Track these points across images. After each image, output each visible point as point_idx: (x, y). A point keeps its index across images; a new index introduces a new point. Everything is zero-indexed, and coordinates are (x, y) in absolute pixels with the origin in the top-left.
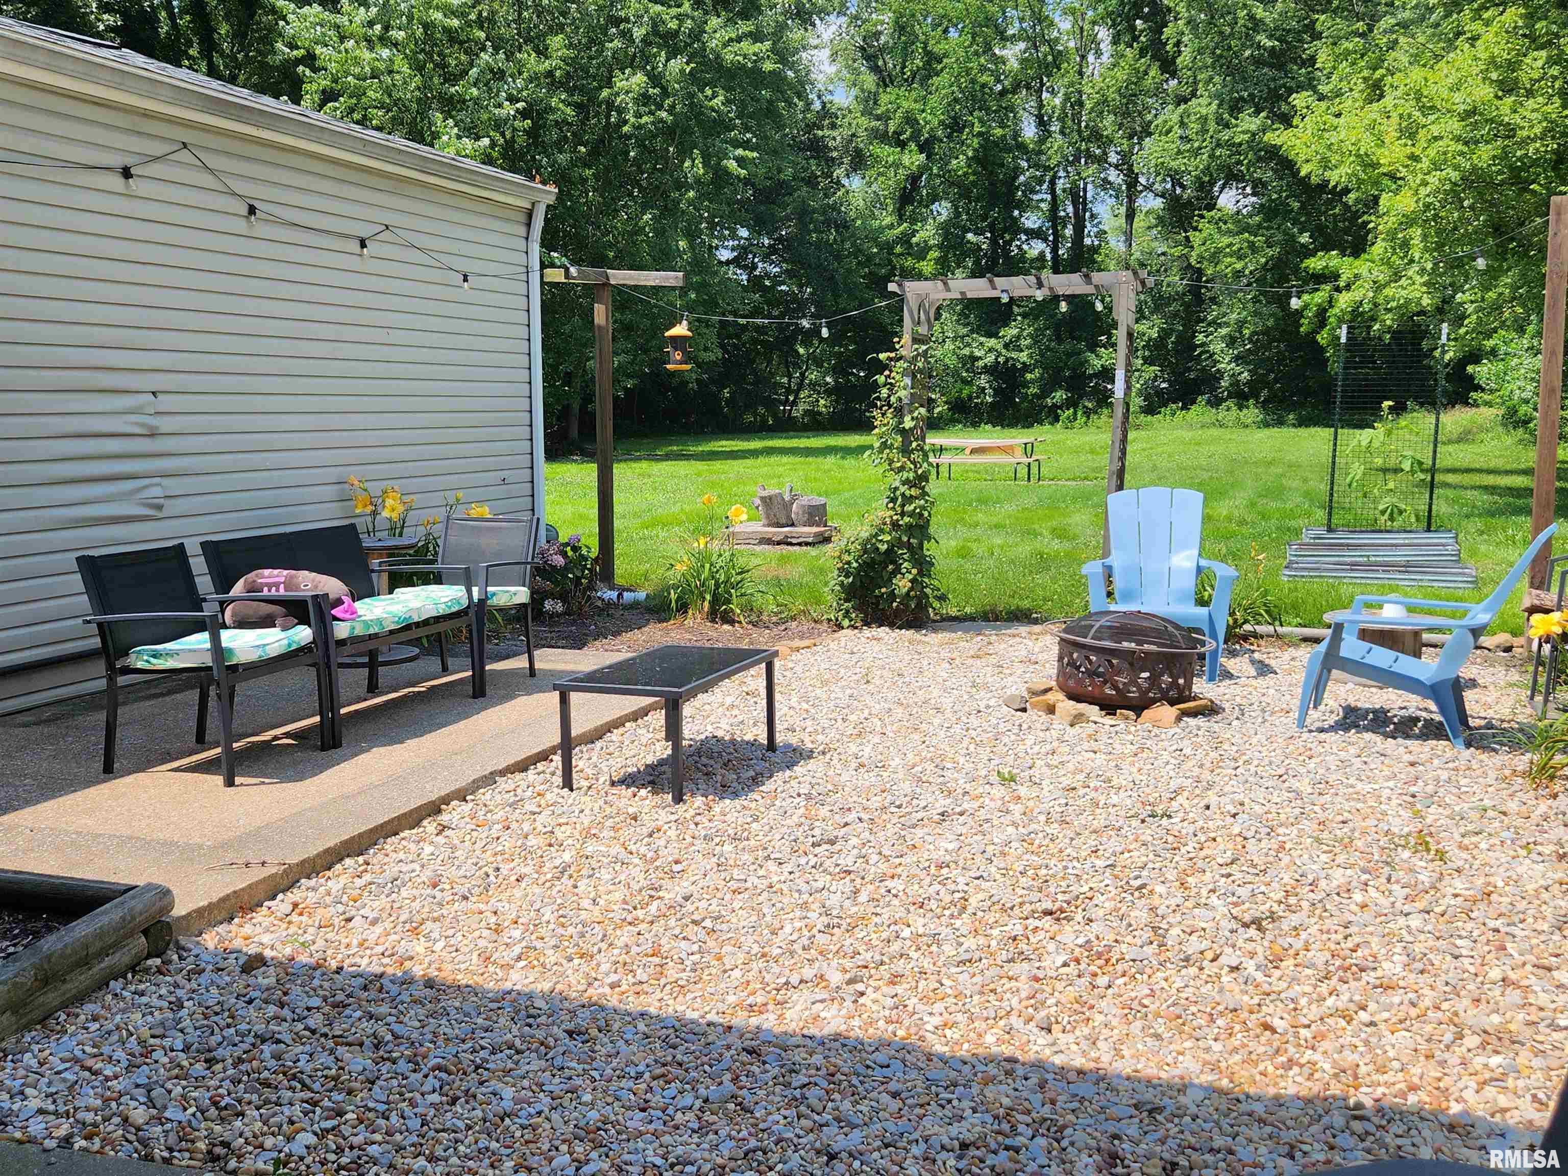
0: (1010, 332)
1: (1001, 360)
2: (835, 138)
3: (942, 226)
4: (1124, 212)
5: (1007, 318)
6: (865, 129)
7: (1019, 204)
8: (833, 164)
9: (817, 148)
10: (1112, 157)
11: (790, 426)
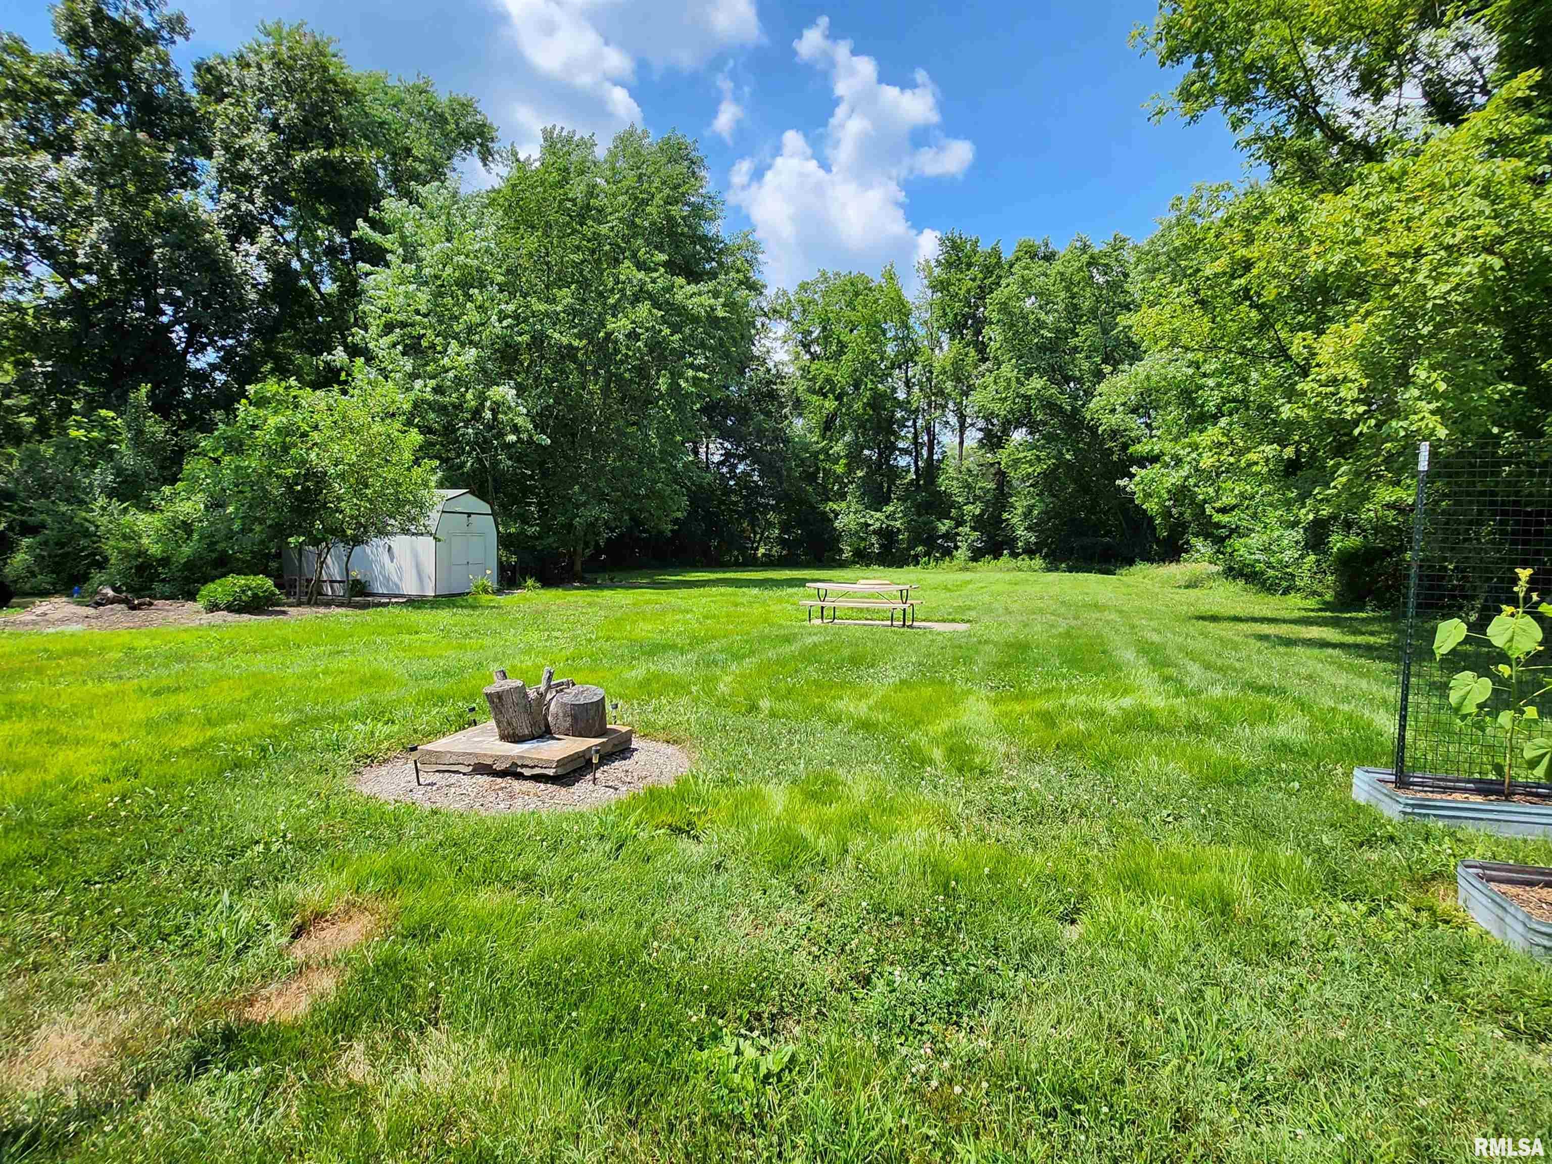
0: (889, 509)
1: (884, 526)
2: (784, 390)
3: (848, 445)
4: (958, 440)
5: (887, 501)
6: (802, 386)
7: (894, 433)
8: (782, 406)
9: (772, 396)
10: (951, 405)
11: (752, 563)
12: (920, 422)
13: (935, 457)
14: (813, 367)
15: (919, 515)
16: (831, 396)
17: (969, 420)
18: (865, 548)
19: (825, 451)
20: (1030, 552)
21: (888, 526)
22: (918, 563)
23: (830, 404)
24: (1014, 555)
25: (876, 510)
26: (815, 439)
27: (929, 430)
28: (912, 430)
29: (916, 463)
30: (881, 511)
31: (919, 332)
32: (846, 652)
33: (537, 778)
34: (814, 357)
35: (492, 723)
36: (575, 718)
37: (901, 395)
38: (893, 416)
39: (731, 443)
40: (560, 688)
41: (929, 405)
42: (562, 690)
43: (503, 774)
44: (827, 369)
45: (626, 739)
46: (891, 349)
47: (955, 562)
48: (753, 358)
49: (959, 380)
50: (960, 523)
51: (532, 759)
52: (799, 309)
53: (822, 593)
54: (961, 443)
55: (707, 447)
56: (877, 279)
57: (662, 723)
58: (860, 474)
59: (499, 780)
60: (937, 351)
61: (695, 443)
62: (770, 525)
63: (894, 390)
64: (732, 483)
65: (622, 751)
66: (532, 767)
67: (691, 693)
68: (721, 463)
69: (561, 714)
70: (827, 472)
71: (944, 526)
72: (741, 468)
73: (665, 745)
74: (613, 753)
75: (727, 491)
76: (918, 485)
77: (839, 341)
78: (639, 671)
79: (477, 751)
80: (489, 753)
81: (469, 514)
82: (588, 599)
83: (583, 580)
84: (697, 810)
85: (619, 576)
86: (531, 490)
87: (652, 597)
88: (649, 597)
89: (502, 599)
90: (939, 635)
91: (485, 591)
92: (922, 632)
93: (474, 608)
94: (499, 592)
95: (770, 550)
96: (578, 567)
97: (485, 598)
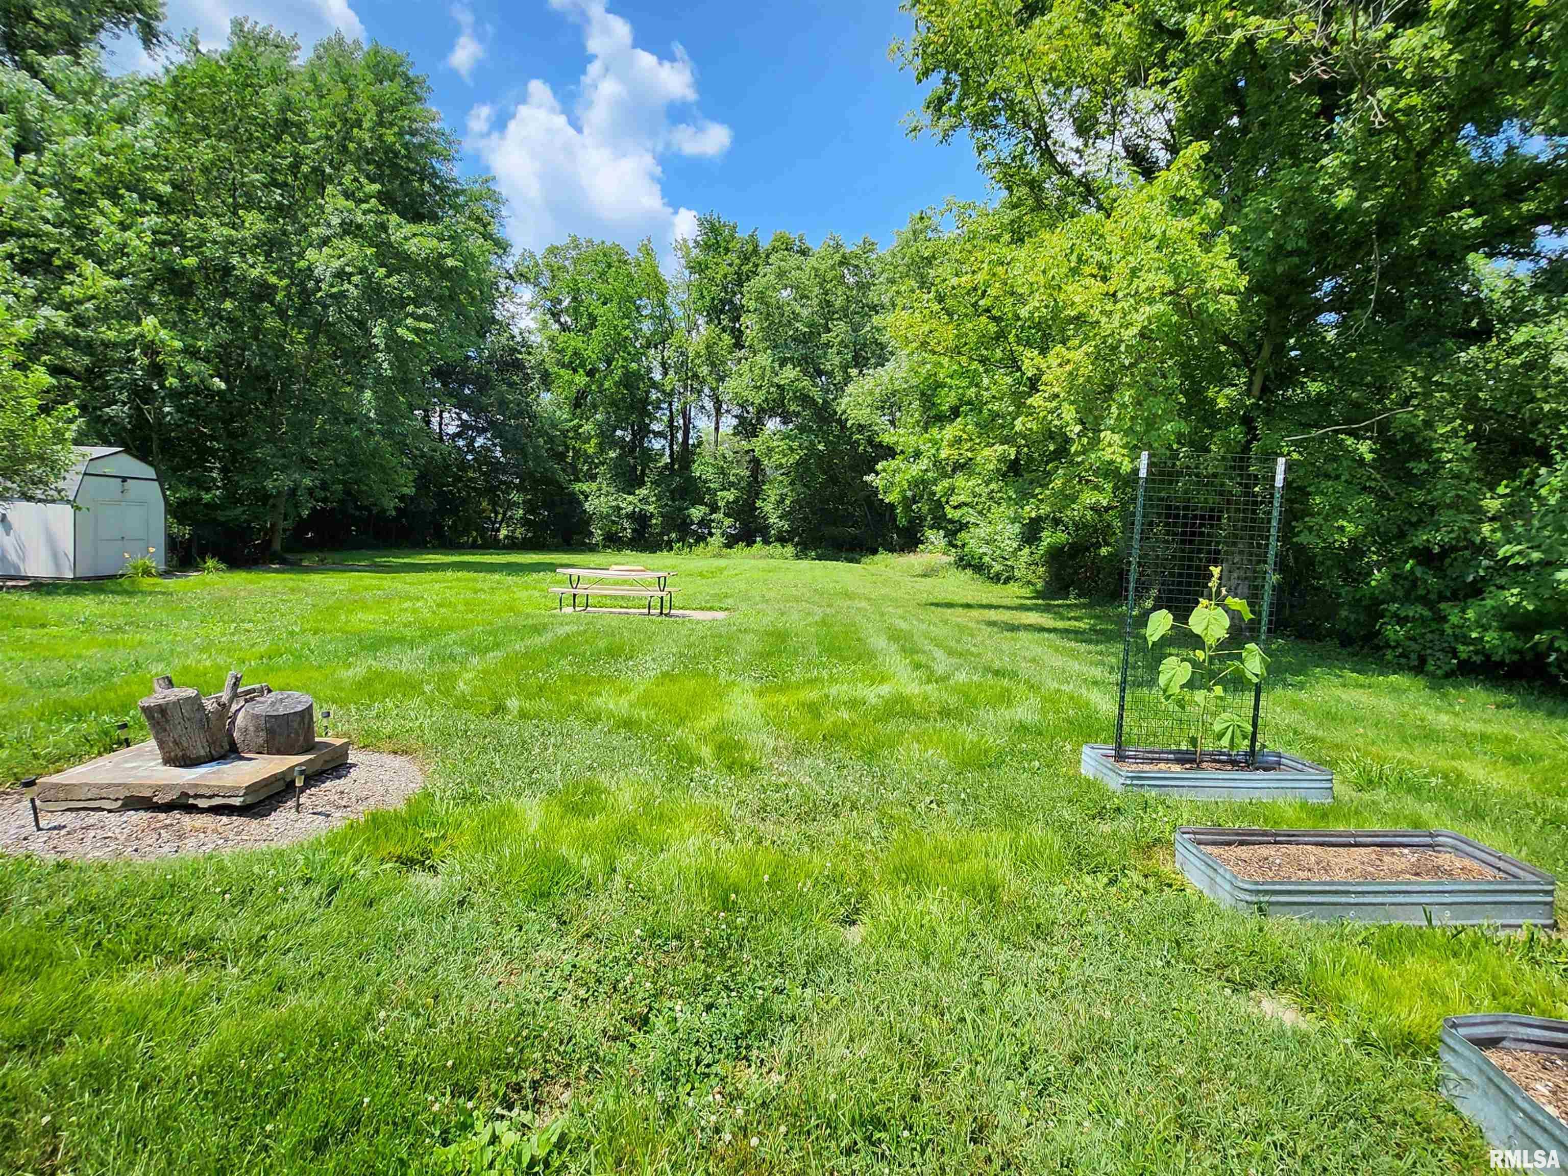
0: (643, 492)
1: (637, 510)
2: (531, 361)
3: (599, 425)
4: (713, 425)
5: (642, 484)
6: (550, 359)
7: (649, 415)
8: (528, 378)
9: (518, 365)
10: (706, 390)
11: (493, 545)
12: (676, 406)
13: (691, 442)
14: (561, 339)
15: (673, 500)
16: (581, 371)
17: (724, 407)
18: (616, 532)
19: (575, 429)
20: (782, 540)
21: (641, 510)
22: (671, 549)
23: (581, 379)
24: (766, 542)
25: (630, 493)
26: (565, 416)
27: (684, 414)
28: (668, 413)
29: (671, 446)
30: (633, 494)
31: (677, 312)
32: (602, 644)
33: (217, 810)
34: (564, 328)
35: (152, 743)
36: (271, 732)
37: (657, 376)
38: (647, 397)
39: (469, 414)
40: (250, 696)
41: (685, 388)
42: (252, 699)
43: (168, 808)
44: (576, 342)
45: (343, 751)
46: (647, 327)
47: (709, 548)
48: (494, 320)
49: (713, 365)
50: (714, 509)
51: (208, 787)
52: (548, 274)
53: (574, 578)
54: (717, 429)
55: (441, 416)
56: (633, 254)
57: (388, 730)
58: (612, 454)
59: (162, 816)
60: (694, 333)
61: (426, 411)
62: (512, 505)
63: (649, 370)
64: (470, 457)
65: (336, 768)
66: (210, 797)
67: (424, 693)
68: (459, 435)
69: (252, 728)
70: (576, 452)
71: (697, 512)
72: (479, 442)
73: (392, 756)
74: (324, 772)
75: (463, 466)
76: (672, 469)
77: (590, 315)
78: (358, 670)
79: (130, 781)
80: (149, 782)
81: (124, 479)
82: (291, 584)
83: (283, 561)
84: (434, 835)
85: (330, 557)
86: (213, 452)
87: (375, 582)
88: (367, 582)
89: (172, 583)
90: (698, 623)
91: (147, 572)
92: (680, 620)
93: (130, 593)
94: (166, 574)
95: (513, 532)
96: (277, 546)
97: (146, 582)
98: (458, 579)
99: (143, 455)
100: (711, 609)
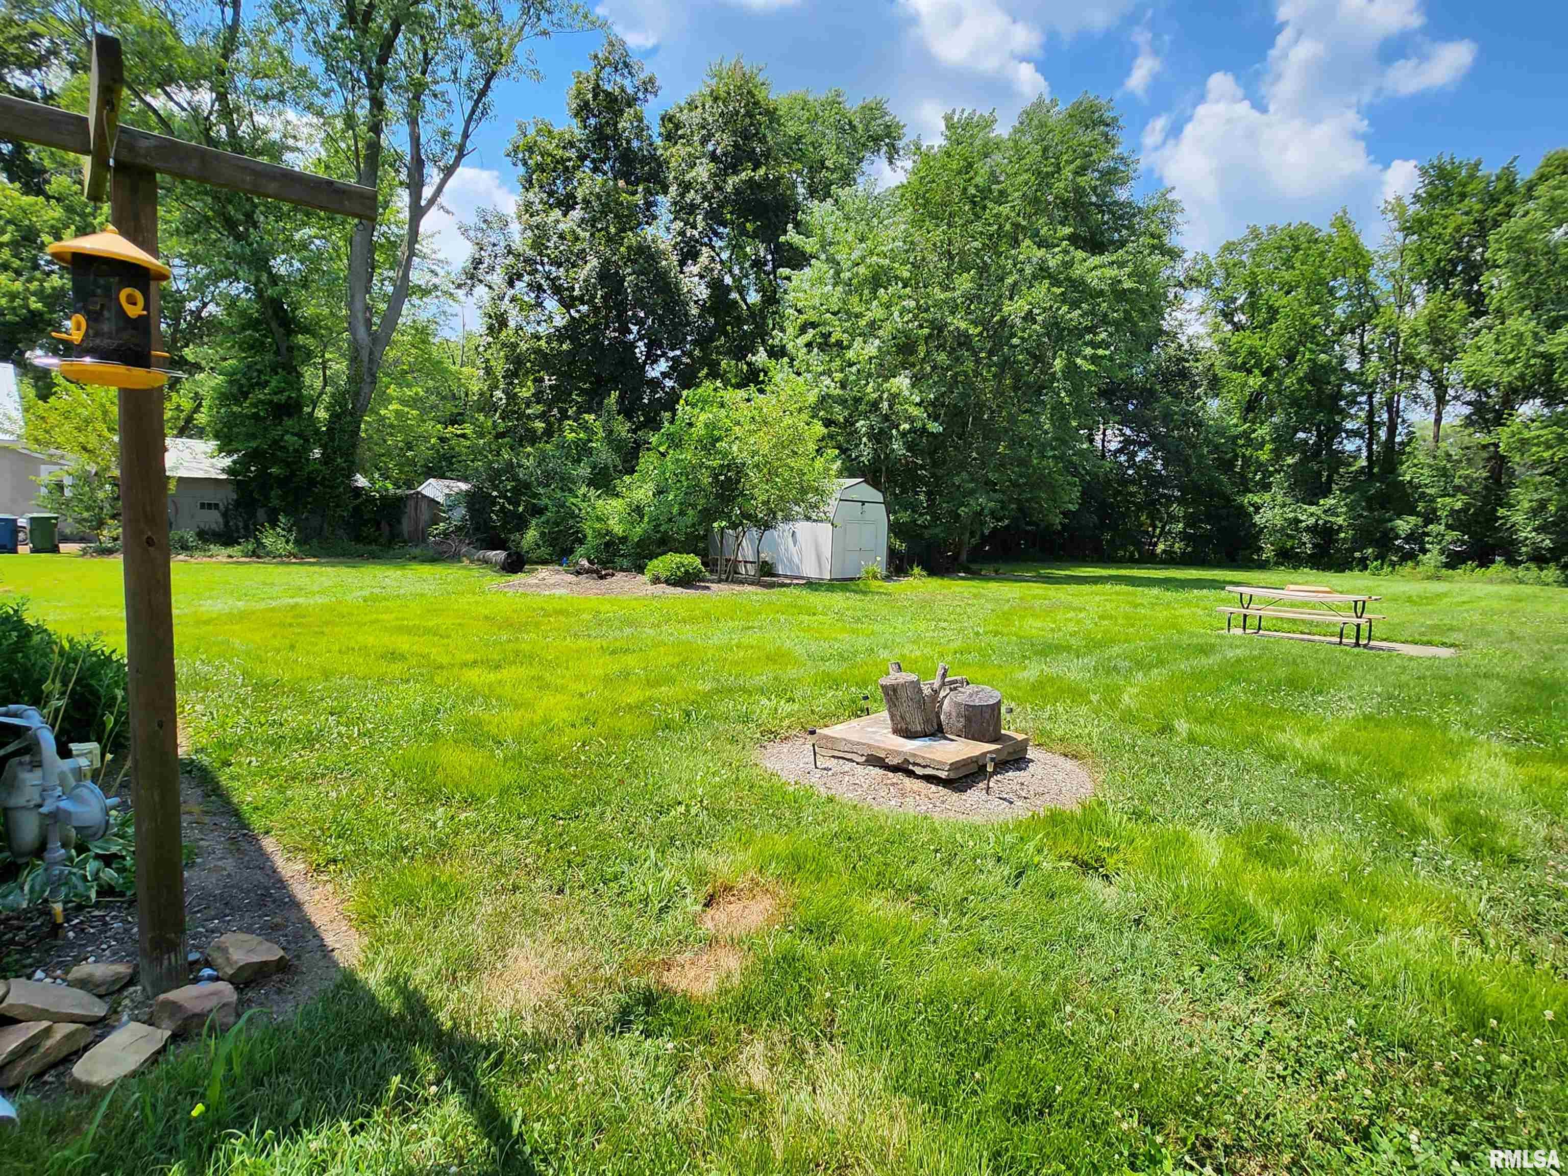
0: (1330, 502)
1: (1320, 522)
2: (1199, 368)
3: (1276, 428)
4: (1432, 417)
5: (1326, 492)
6: (1220, 362)
7: (1341, 411)
8: (1194, 385)
9: (1184, 374)
10: (1425, 374)
11: (1150, 559)
12: (1377, 399)
13: (1398, 439)
14: (1234, 340)
15: (1370, 509)
16: (1256, 371)
17: (1451, 392)
18: (1293, 548)
19: (1246, 435)
20: (1540, 559)
21: (1326, 522)
22: (1366, 568)
23: (1255, 381)
24: (1514, 563)
25: (1311, 503)
26: (1235, 421)
27: (1391, 406)
28: (1367, 407)
29: (1369, 447)
30: (1317, 504)
31: (1383, 287)
32: (1282, 672)
33: (929, 779)
34: (1238, 327)
35: (885, 714)
36: (968, 719)
37: (1352, 365)
38: (1339, 391)
39: (1131, 429)
40: (954, 686)
41: (1393, 376)
42: (955, 689)
43: (895, 769)
44: (1252, 340)
45: (1022, 746)
46: (1340, 311)
47: (1420, 569)
48: (1161, 332)
49: (1437, 342)
50: (1430, 518)
51: (924, 758)
52: (1221, 273)
53: (1246, 599)
54: (1438, 421)
55: (1104, 434)
56: (1326, 230)
57: (1059, 733)
58: (1290, 460)
59: (891, 775)
60: (1407, 309)
61: (1090, 429)
62: (1173, 519)
63: (1342, 360)
64: (1130, 472)
65: (1016, 761)
66: (924, 767)
67: (1091, 702)
68: (1120, 451)
69: (954, 714)
70: (1247, 460)
71: (1404, 525)
72: (1141, 456)
73: (1063, 758)
74: (1007, 762)
75: (1125, 481)
76: (1370, 474)
77: (1270, 308)
78: (1032, 671)
79: (871, 742)
80: (882, 745)
81: (863, 503)
82: (974, 591)
83: (967, 570)
84: (1107, 845)
85: (1003, 568)
86: (921, 479)
87: (1040, 592)
88: (1037, 591)
89: (890, 586)
90: (1411, 659)
91: (875, 577)
92: (1384, 654)
93: (865, 593)
94: (887, 578)
95: (1172, 546)
96: (964, 556)
97: (875, 584)
98: (1117, 593)
99: (875, 484)
100: (1429, 643)
